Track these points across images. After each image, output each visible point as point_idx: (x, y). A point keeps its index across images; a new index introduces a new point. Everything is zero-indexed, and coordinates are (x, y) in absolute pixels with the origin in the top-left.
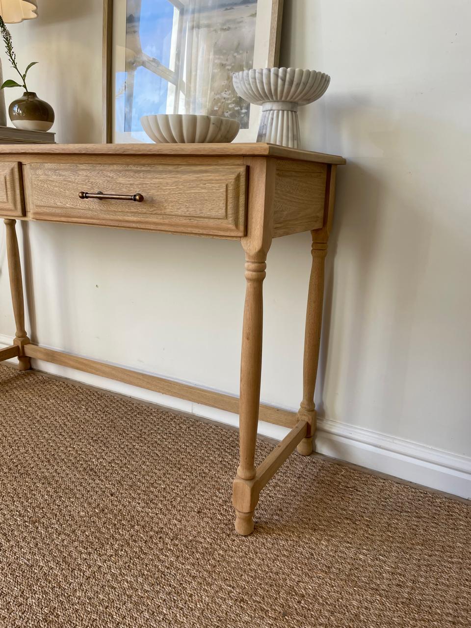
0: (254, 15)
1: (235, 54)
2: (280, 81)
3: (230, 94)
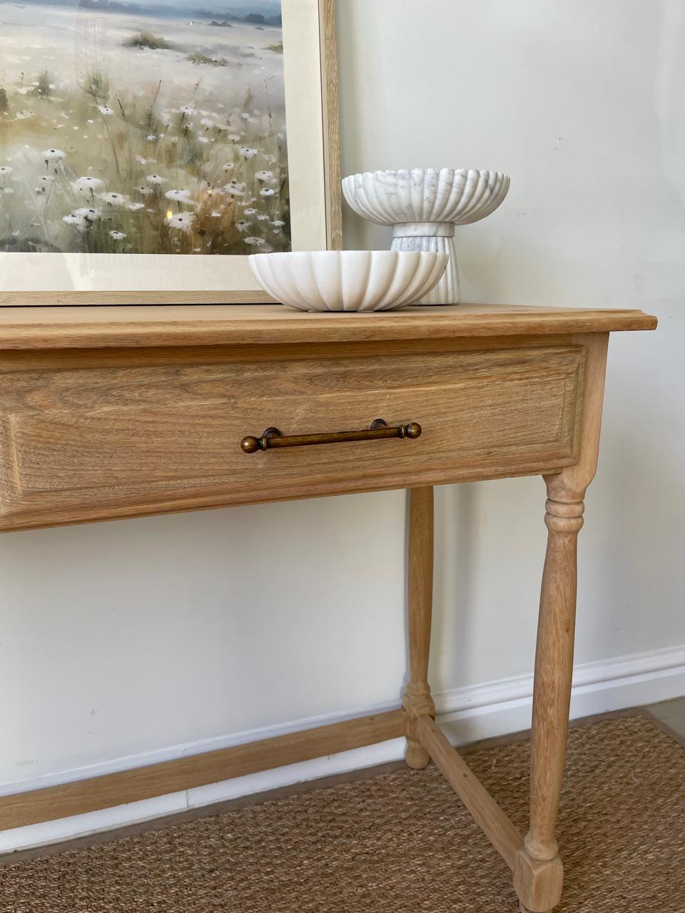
0: (279, 49)
1: (246, 115)
3: (243, 190)
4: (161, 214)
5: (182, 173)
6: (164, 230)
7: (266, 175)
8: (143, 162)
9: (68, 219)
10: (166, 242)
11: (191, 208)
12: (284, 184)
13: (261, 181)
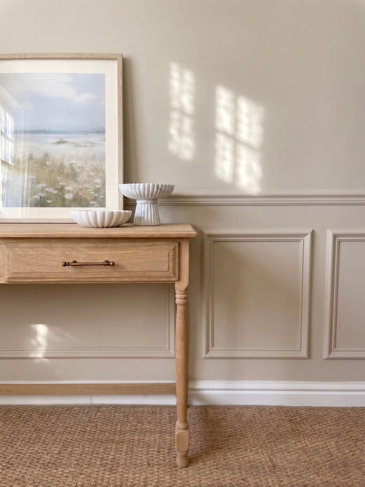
2: (159, 191)
4: (63, 194)
5: (70, 181)
6: (64, 199)
7: (98, 181)
8: (59, 178)
9: (35, 197)
10: (64, 203)
11: (73, 192)
12: (104, 184)
13: (96, 183)
